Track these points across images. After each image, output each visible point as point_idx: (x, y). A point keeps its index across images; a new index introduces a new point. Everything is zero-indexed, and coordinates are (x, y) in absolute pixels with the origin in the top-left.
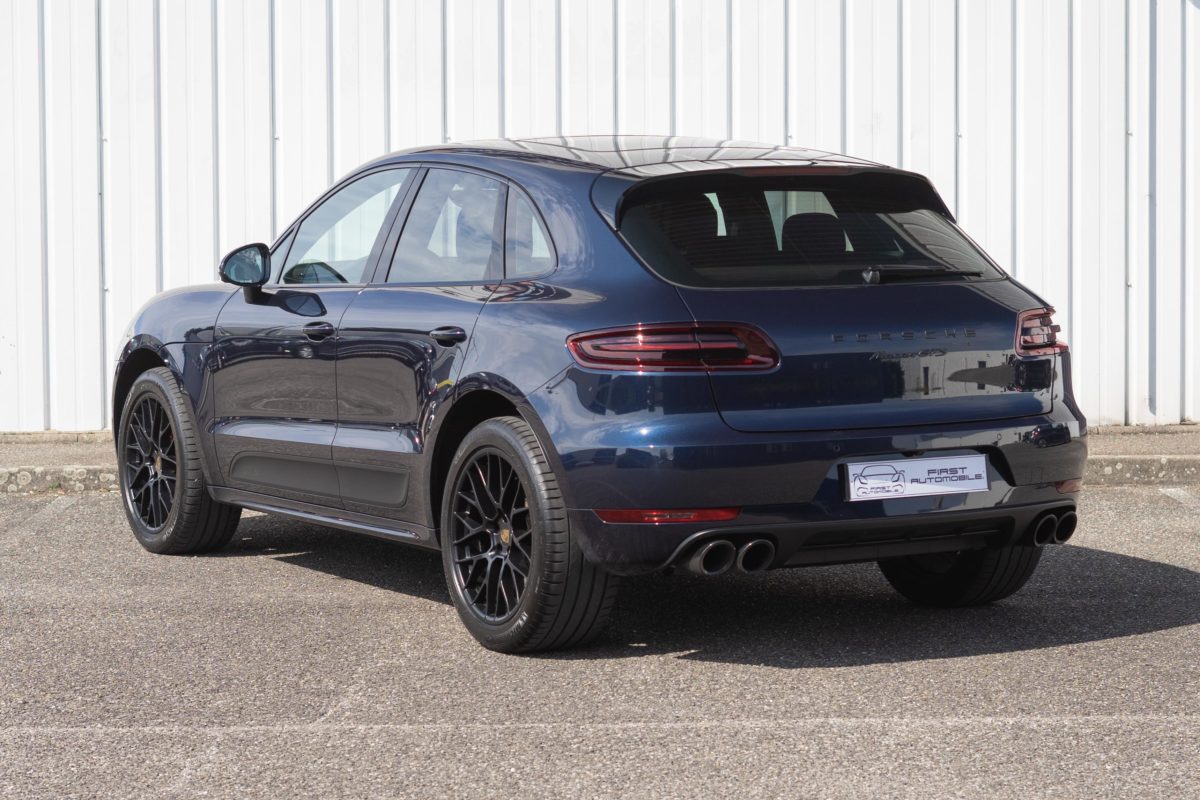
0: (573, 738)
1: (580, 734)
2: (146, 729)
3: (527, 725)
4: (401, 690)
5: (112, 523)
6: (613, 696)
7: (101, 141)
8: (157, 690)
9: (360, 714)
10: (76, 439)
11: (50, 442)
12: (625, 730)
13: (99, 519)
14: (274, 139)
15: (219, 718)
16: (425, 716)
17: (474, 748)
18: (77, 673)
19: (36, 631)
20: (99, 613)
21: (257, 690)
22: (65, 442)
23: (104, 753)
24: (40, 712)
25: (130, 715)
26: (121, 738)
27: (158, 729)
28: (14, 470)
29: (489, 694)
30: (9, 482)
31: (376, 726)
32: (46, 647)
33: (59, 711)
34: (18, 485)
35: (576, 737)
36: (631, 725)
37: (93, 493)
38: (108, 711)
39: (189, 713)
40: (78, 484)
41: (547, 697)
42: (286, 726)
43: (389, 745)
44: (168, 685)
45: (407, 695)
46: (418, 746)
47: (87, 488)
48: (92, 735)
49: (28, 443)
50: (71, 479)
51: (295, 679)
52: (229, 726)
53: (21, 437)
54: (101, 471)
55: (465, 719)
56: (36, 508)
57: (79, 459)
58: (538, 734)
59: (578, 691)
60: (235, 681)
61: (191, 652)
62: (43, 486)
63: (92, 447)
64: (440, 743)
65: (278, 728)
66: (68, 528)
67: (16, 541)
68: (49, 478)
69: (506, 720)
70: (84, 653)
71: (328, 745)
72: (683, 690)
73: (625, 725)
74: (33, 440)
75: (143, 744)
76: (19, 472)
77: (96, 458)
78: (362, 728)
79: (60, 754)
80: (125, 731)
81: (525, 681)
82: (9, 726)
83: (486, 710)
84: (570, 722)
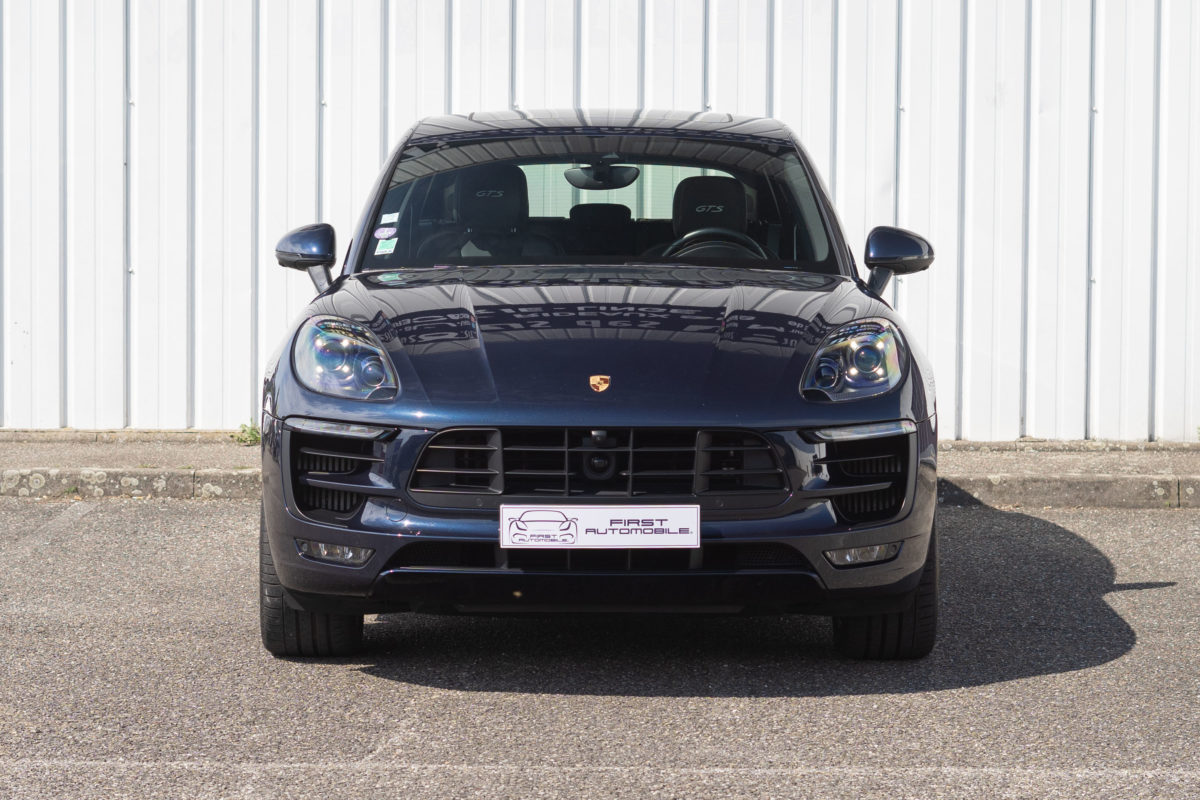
0: (652, 784)
1: (661, 780)
2: (173, 764)
3: (601, 768)
4: (459, 726)
5: (135, 532)
6: (698, 737)
7: (128, 105)
8: (186, 720)
9: (411, 752)
10: (96, 439)
11: (66, 441)
12: (711, 776)
13: (120, 528)
14: (321, 105)
15: (256, 753)
16: (486, 756)
17: (541, 793)
18: (96, 700)
19: (51, 652)
20: (120, 634)
21: (297, 722)
22: (83, 441)
23: (127, 790)
24: (55, 743)
25: (155, 748)
26: (145, 775)
27: (186, 764)
28: (26, 471)
29: (557, 732)
30: (20, 485)
31: (431, 766)
32: (62, 670)
33: (76, 742)
34: (30, 488)
35: (656, 782)
36: (718, 770)
37: (113, 499)
38: (131, 743)
39: (221, 746)
40: (97, 489)
41: (623, 737)
42: (330, 764)
43: (445, 788)
44: (198, 715)
45: (466, 732)
46: (478, 789)
47: (107, 493)
48: (114, 769)
49: (42, 442)
50: (89, 483)
51: (340, 711)
52: (266, 762)
53: (34, 435)
54: (123, 475)
55: (531, 759)
56: (50, 514)
57: (98, 461)
58: (612, 778)
59: (658, 731)
60: (273, 712)
61: (223, 679)
62: (58, 490)
63: (113, 447)
64: (503, 786)
65: (321, 765)
66: (86, 538)
67: (28, 551)
68: (64, 481)
69: (577, 762)
70: (104, 677)
71: (377, 786)
72: (776, 732)
73: (712, 770)
74: (47, 439)
75: (171, 781)
76: (31, 474)
77: (116, 460)
78: (415, 767)
79: (78, 790)
80: (149, 766)
81: (598, 718)
82: (21, 758)
83: (555, 750)
84: (649, 765)
